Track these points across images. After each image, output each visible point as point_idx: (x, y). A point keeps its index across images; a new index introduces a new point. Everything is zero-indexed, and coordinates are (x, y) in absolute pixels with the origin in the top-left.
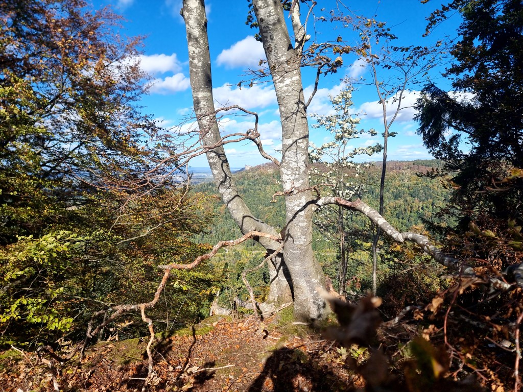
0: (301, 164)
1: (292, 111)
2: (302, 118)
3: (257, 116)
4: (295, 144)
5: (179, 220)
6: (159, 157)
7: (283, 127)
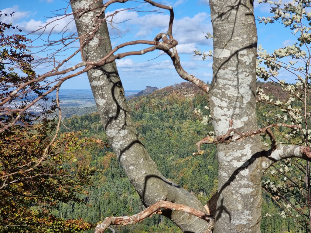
0: (245, 90)
1: (230, 4)
2: (247, 14)
3: (172, 11)
4: (235, 57)
5: (35, 179)
6: (4, 73)
7: (214, 29)
